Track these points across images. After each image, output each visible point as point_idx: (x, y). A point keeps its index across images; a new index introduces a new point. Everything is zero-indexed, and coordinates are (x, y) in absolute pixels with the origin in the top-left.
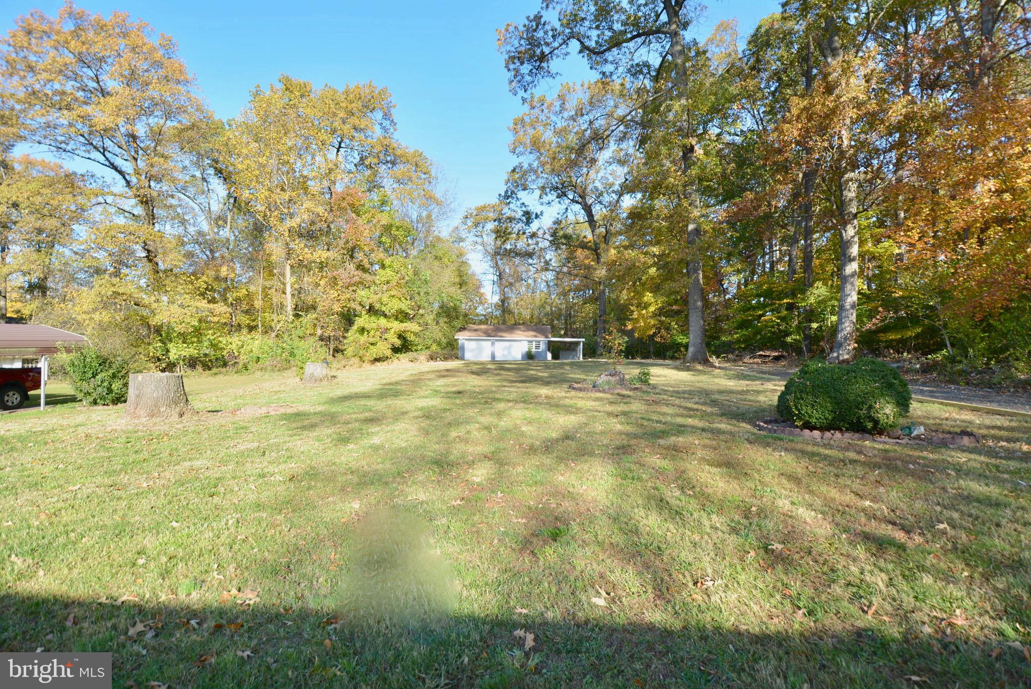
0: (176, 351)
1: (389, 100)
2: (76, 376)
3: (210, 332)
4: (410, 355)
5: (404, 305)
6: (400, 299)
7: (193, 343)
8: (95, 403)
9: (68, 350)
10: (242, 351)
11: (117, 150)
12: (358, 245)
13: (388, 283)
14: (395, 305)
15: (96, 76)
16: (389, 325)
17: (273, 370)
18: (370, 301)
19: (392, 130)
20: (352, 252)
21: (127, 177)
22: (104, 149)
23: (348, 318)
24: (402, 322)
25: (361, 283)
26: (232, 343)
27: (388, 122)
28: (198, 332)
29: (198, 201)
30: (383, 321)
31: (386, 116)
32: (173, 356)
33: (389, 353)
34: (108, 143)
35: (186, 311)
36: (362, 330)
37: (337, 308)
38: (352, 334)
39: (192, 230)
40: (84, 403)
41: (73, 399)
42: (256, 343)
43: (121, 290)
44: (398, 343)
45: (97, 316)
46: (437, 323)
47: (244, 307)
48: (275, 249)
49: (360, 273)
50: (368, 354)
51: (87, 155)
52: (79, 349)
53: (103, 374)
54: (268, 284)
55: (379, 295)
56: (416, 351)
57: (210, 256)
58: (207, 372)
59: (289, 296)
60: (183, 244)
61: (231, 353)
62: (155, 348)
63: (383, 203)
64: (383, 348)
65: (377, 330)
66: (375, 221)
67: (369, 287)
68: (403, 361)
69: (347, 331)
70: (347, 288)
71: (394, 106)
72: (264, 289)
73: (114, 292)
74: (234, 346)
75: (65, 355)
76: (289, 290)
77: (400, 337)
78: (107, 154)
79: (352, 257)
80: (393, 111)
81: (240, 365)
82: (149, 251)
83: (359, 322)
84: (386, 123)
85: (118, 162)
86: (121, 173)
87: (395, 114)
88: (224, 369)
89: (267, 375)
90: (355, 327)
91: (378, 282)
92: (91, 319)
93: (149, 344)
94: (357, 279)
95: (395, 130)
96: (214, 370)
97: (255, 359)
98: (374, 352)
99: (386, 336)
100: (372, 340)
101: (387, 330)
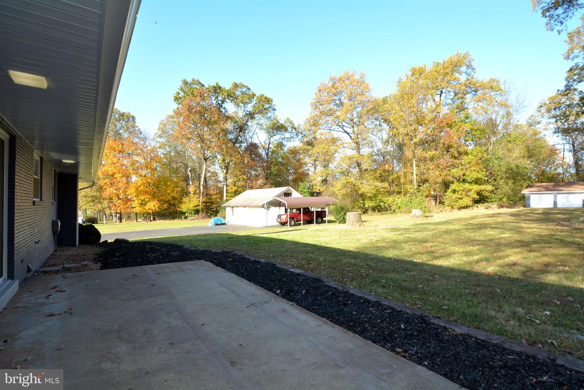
0: (369, 204)
1: (470, 57)
2: (335, 213)
3: (380, 195)
4: (486, 204)
5: (481, 175)
6: (478, 172)
7: (374, 200)
8: (340, 223)
9: (333, 205)
10: (394, 203)
11: (347, 125)
12: (451, 145)
13: (469, 163)
14: (475, 175)
15: (340, 99)
16: (471, 187)
17: (405, 213)
18: (458, 174)
19: (473, 74)
20: (448, 148)
21: (351, 135)
22: (343, 126)
23: (446, 185)
24: (480, 185)
25: (453, 166)
26: (389, 200)
27: (470, 70)
28: (375, 196)
29: (378, 135)
30: (467, 186)
31: (469, 66)
32: (366, 206)
33: (470, 203)
34: (344, 124)
35: (371, 187)
36: (454, 191)
37: (439, 180)
38: (449, 193)
39: (375, 149)
40: (337, 222)
41: (334, 222)
42: (399, 200)
43: (349, 181)
44: (477, 197)
45: (341, 191)
46: (507, 184)
47: (396, 183)
48: (408, 153)
49: (452, 160)
50: (457, 204)
51: (338, 130)
52: (336, 204)
53: (342, 213)
54: (406, 171)
55: (464, 171)
56: (492, 202)
57: (382, 160)
58: (380, 213)
59: (415, 176)
60: (372, 156)
61: (389, 205)
62: (360, 203)
63: (467, 118)
64: (467, 201)
65: (463, 190)
66: (461, 130)
67: (458, 167)
68: (480, 208)
69: (445, 191)
70: (445, 169)
71: (473, 60)
72: (405, 173)
73: (347, 182)
74: (390, 202)
75: (332, 206)
76: (415, 173)
77: (478, 194)
78: (344, 128)
79: (448, 151)
80: (472, 63)
81: (392, 210)
82: (358, 163)
83: (453, 187)
84: (470, 71)
85: (348, 130)
86: (348, 134)
87: (474, 64)
88: (386, 212)
89: (402, 215)
90: (450, 190)
91: (463, 163)
92: (340, 192)
93: (359, 201)
94: (450, 163)
95: (475, 72)
96: (382, 212)
97: (398, 207)
98: (462, 203)
99: (469, 194)
100: (459, 196)
101: (469, 190)
